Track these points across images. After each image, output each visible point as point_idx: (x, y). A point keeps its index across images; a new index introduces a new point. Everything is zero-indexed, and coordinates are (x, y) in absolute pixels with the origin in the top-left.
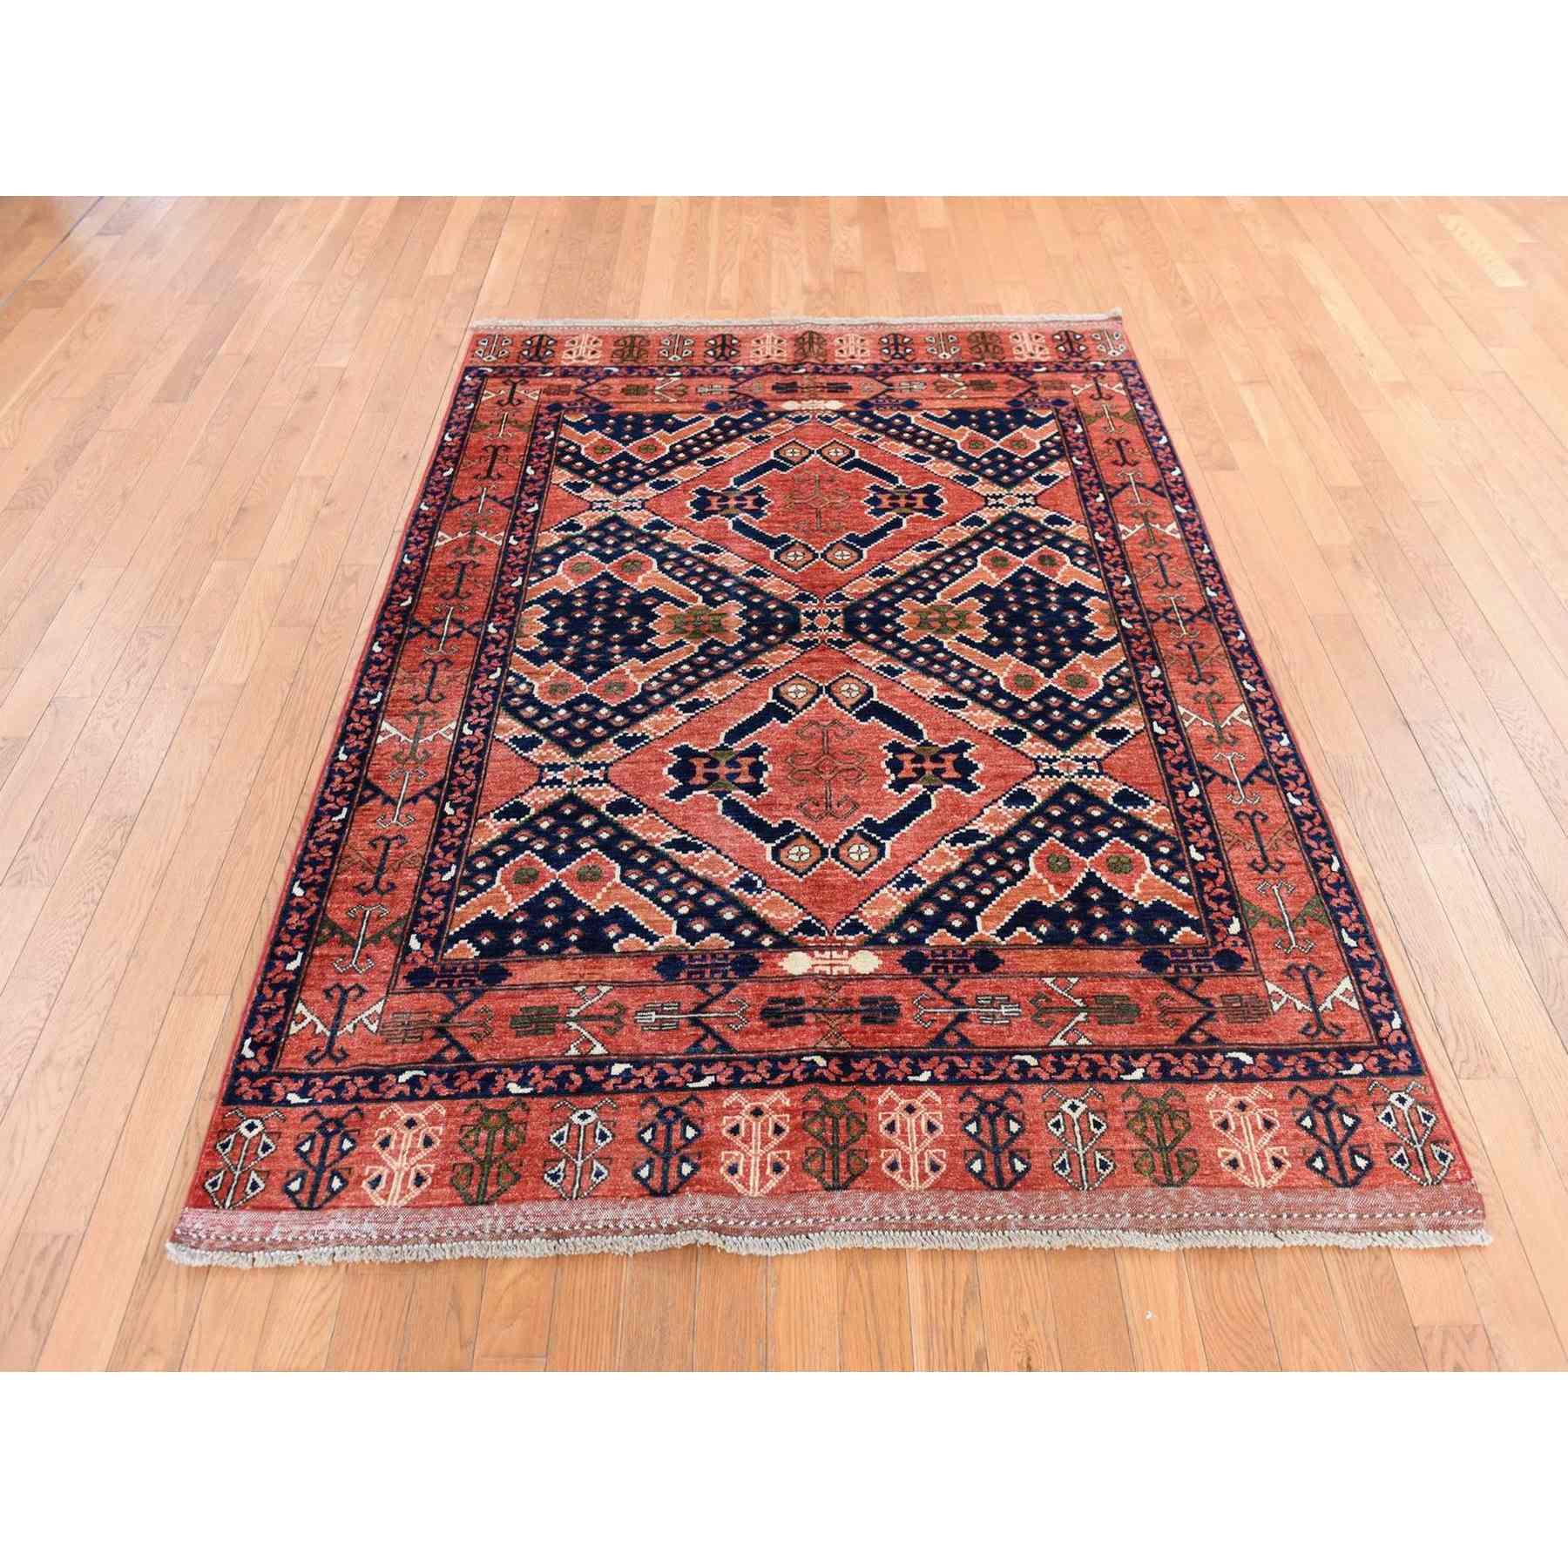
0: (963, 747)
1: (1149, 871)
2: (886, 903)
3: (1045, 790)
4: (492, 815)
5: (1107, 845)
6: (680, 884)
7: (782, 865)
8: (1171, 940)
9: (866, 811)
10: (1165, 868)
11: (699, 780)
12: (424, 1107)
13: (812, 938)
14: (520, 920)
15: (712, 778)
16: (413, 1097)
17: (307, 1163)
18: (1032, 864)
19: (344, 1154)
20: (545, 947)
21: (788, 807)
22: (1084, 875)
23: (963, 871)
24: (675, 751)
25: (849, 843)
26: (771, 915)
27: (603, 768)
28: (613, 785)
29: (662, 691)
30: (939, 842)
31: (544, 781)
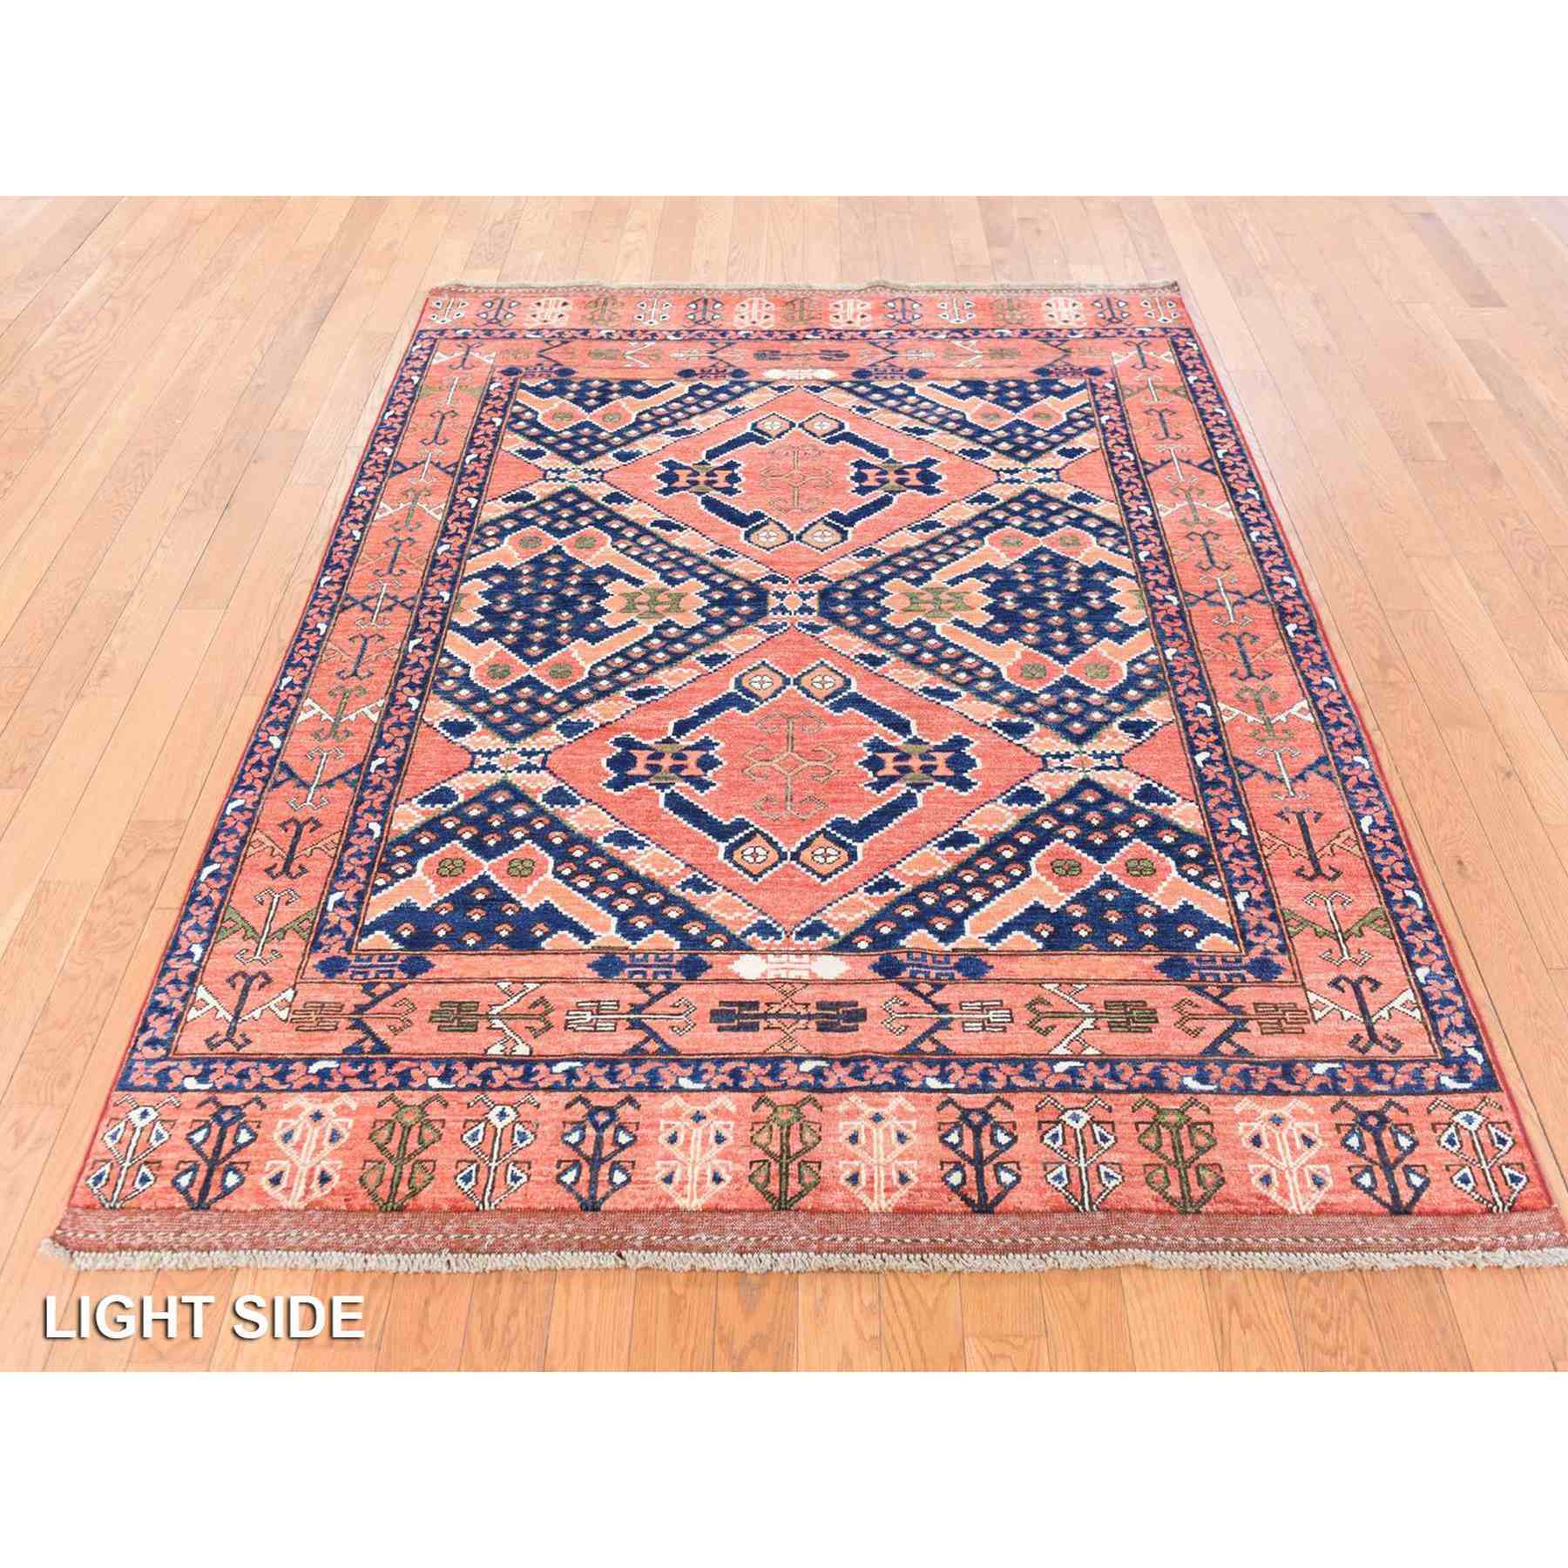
0: (959, 743)
1: (1175, 875)
2: (857, 906)
3: (1055, 787)
4: (414, 800)
5: (1127, 847)
6: (620, 881)
7: (736, 866)
8: (1197, 946)
10: (1193, 872)
12: (332, 1099)
13: (765, 941)
14: (444, 912)
15: (654, 770)
16: (322, 1088)
17: (200, 1153)
18: (1033, 869)
19: (240, 1148)
20: (471, 942)
22: (1097, 878)
23: (950, 878)
24: (616, 741)
25: (811, 847)
26: (722, 915)
27: (542, 755)
28: (551, 773)
31: (476, 767)
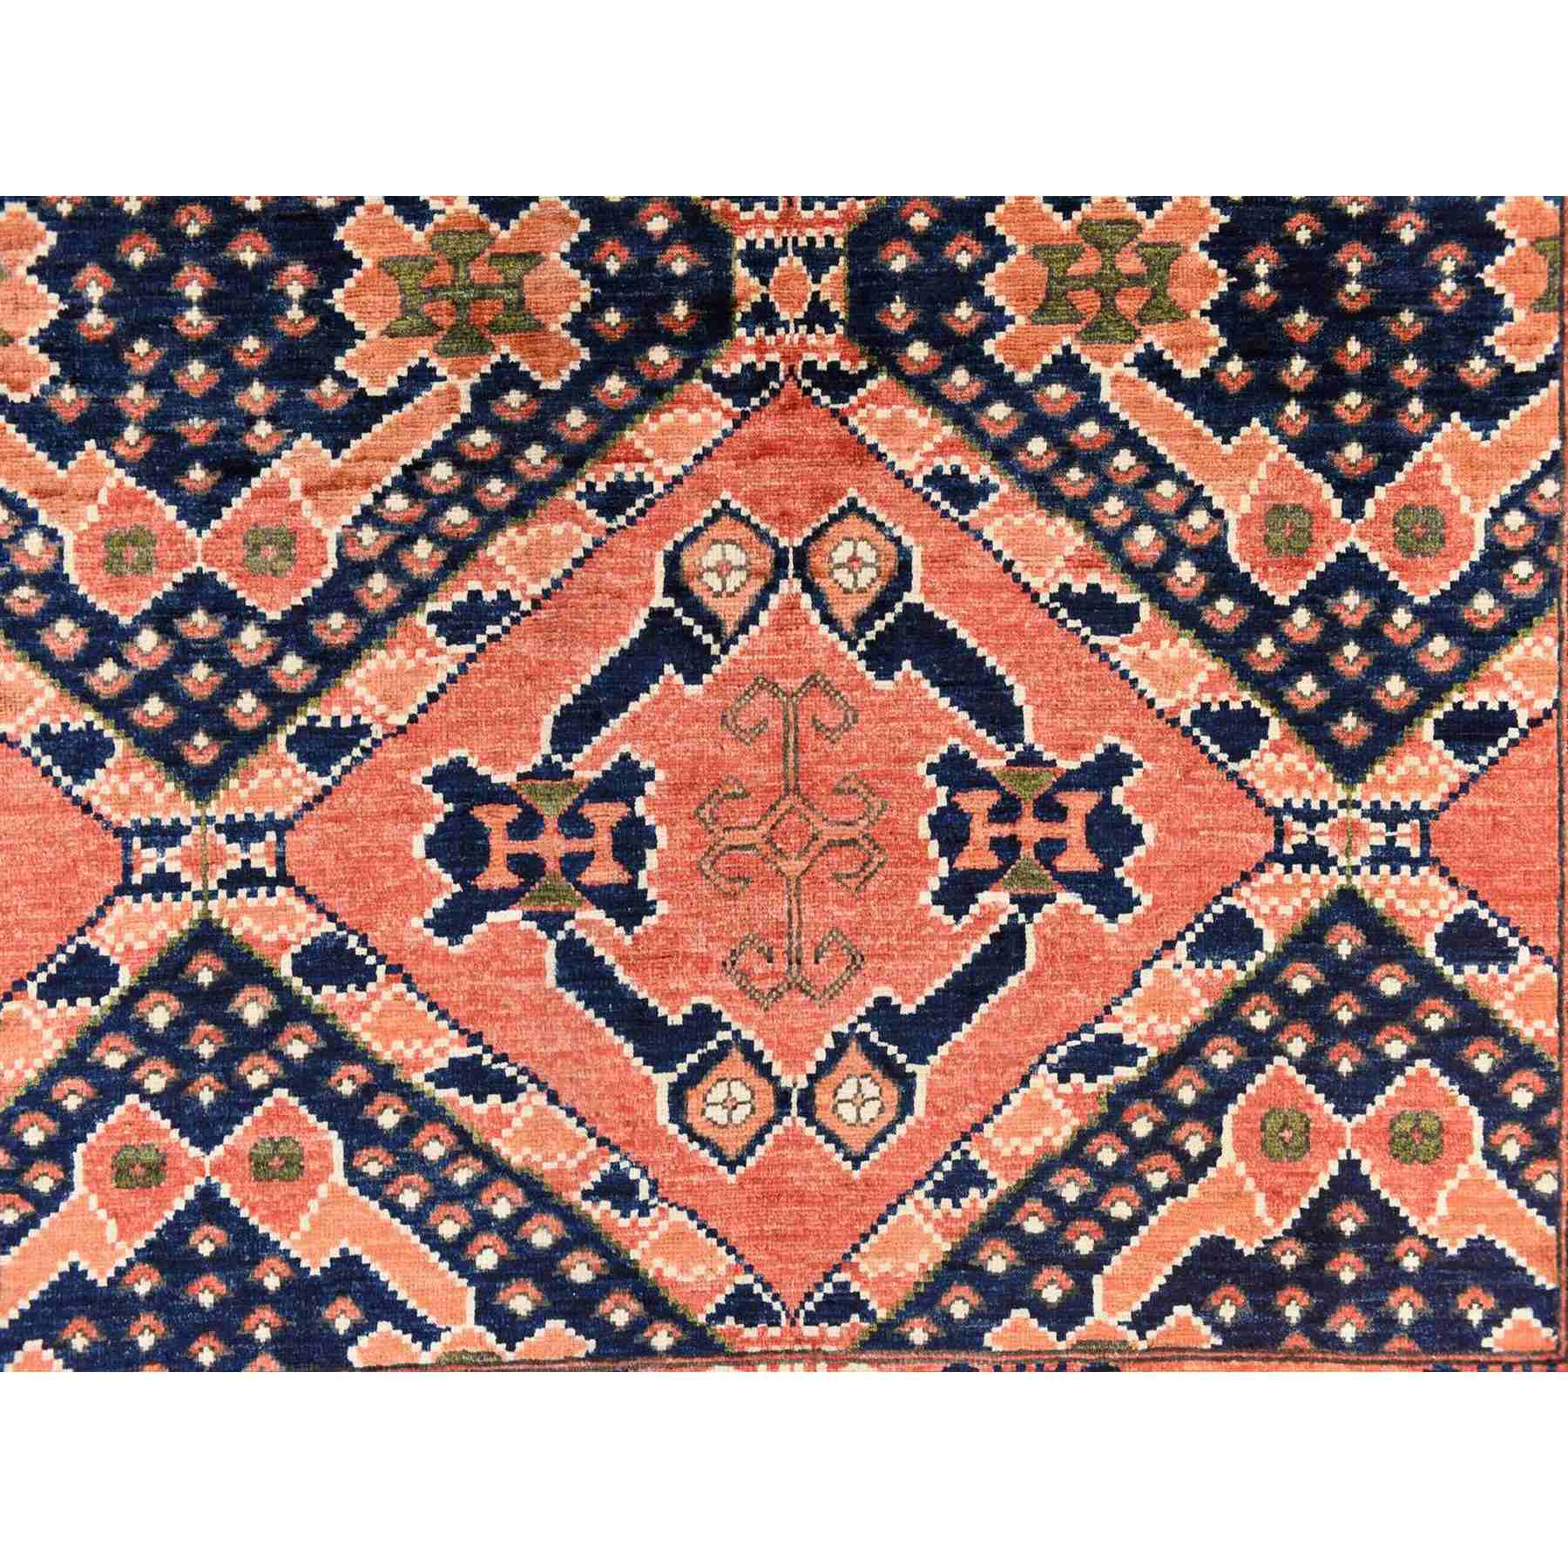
0: (1112, 767)
1: (1477, 1159)
2: (911, 1239)
3: (1286, 911)
4: (32, 987)
5: (1399, 1081)
6: (477, 1186)
7: (693, 1137)
8: (1486, 1343)
9: (878, 977)
10: (1511, 1151)
11: (497, 876)
13: (751, 1333)
14: (142, 1289)
15: (529, 867)
18: (1227, 1139)
21: (703, 964)
22: (1334, 1168)
23: (1076, 1154)
24: (439, 780)
25: (834, 1077)
26: (670, 1272)
27: (271, 836)
28: (300, 892)
29: (389, 563)
30: (1033, 1069)
31: (136, 879)
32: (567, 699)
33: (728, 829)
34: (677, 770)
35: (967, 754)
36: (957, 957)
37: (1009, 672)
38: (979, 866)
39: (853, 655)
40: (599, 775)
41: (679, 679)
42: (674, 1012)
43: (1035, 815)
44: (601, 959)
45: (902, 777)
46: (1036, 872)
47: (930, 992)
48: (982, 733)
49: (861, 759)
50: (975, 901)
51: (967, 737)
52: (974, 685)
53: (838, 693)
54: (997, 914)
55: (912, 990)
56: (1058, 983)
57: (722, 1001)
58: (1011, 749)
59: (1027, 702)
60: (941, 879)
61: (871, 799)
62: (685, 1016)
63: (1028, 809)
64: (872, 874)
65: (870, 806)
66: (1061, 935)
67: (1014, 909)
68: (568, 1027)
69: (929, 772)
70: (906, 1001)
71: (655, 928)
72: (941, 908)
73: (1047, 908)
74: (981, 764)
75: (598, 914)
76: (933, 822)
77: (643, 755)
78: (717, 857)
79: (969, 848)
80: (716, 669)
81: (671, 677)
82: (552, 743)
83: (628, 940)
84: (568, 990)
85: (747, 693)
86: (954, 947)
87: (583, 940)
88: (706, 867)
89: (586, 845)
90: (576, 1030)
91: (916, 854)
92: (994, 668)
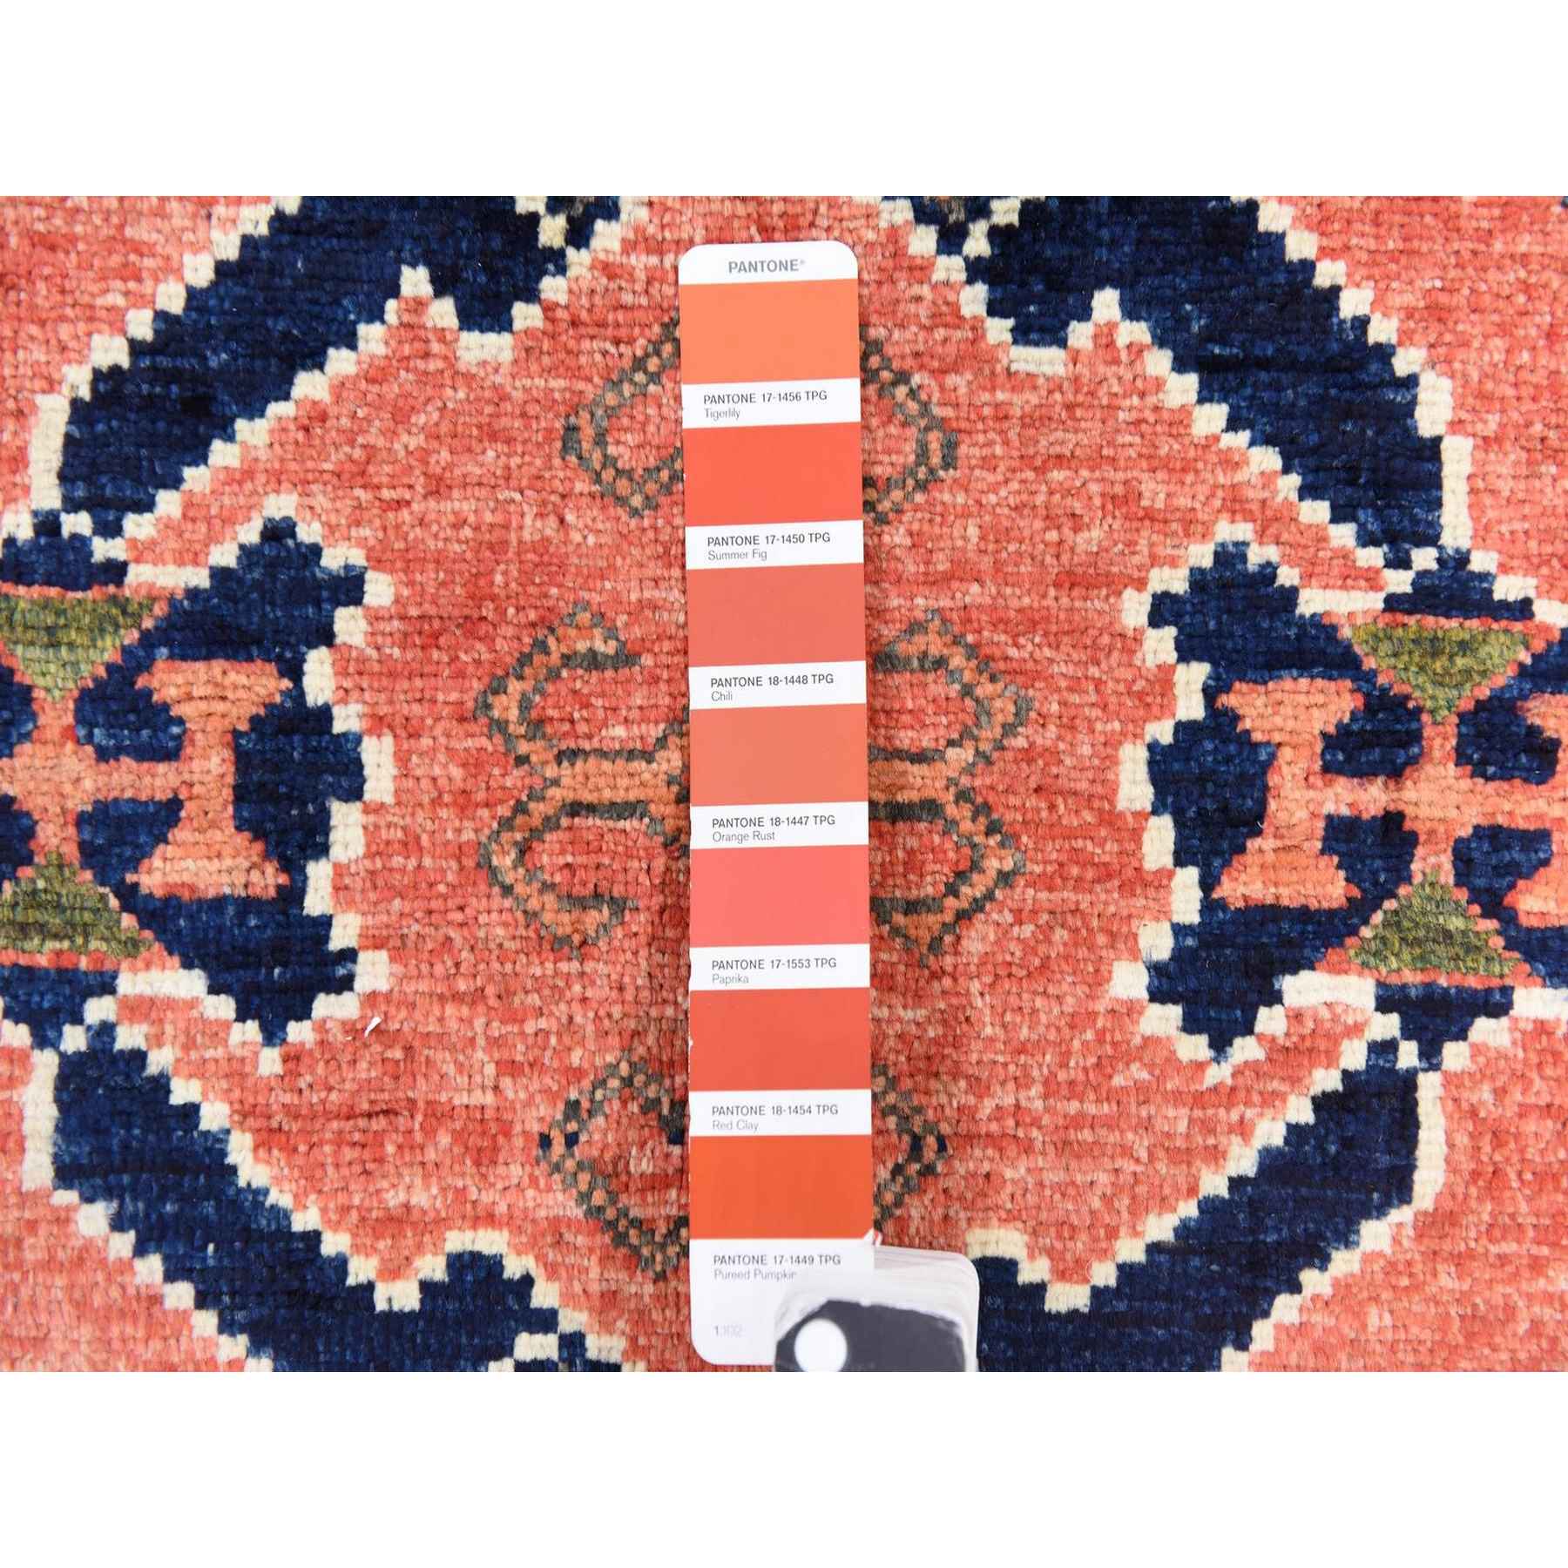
9: (985, 1200)
21: (484, 1139)
32: (111, 352)
33: (574, 755)
34: (429, 577)
35: (1268, 572)
36: (1216, 1155)
37: (1406, 337)
38: (1289, 896)
39: (951, 268)
40: (200, 578)
41: (444, 312)
42: (393, 1272)
43: (1461, 757)
44: (191, 1112)
45: (1076, 631)
46: (1456, 923)
47: (1132, 1251)
48: (1317, 511)
49: (961, 572)
50: (1275, 998)
51: (1271, 522)
52: (1303, 369)
53: (902, 377)
54: (1334, 1040)
55: (1080, 1245)
56: (1509, 1247)
57: (533, 1245)
58: (1400, 561)
59: (1456, 426)
60: (1179, 930)
61: (985, 689)
62: (426, 1287)
63: (1440, 739)
64: (978, 906)
65: (983, 709)
66: (1524, 1112)
67: (1388, 1026)
68: (82, 1307)
69: (1156, 620)
70: (1062, 1275)
71: (352, 1029)
72: (1175, 1012)
73: (1484, 1029)
74: (1311, 602)
75: (188, 984)
76: (1161, 763)
77: (331, 528)
78: (536, 834)
79: (1262, 845)
80: (553, 288)
81: (419, 305)
82: (64, 477)
83: (270, 1061)
84: (89, 1199)
85: (639, 364)
86: (1208, 1128)
87: (139, 1057)
88: (504, 861)
89: (157, 781)
90: (105, 1317)
91: (1107, 852)
92: (1362, 323)
